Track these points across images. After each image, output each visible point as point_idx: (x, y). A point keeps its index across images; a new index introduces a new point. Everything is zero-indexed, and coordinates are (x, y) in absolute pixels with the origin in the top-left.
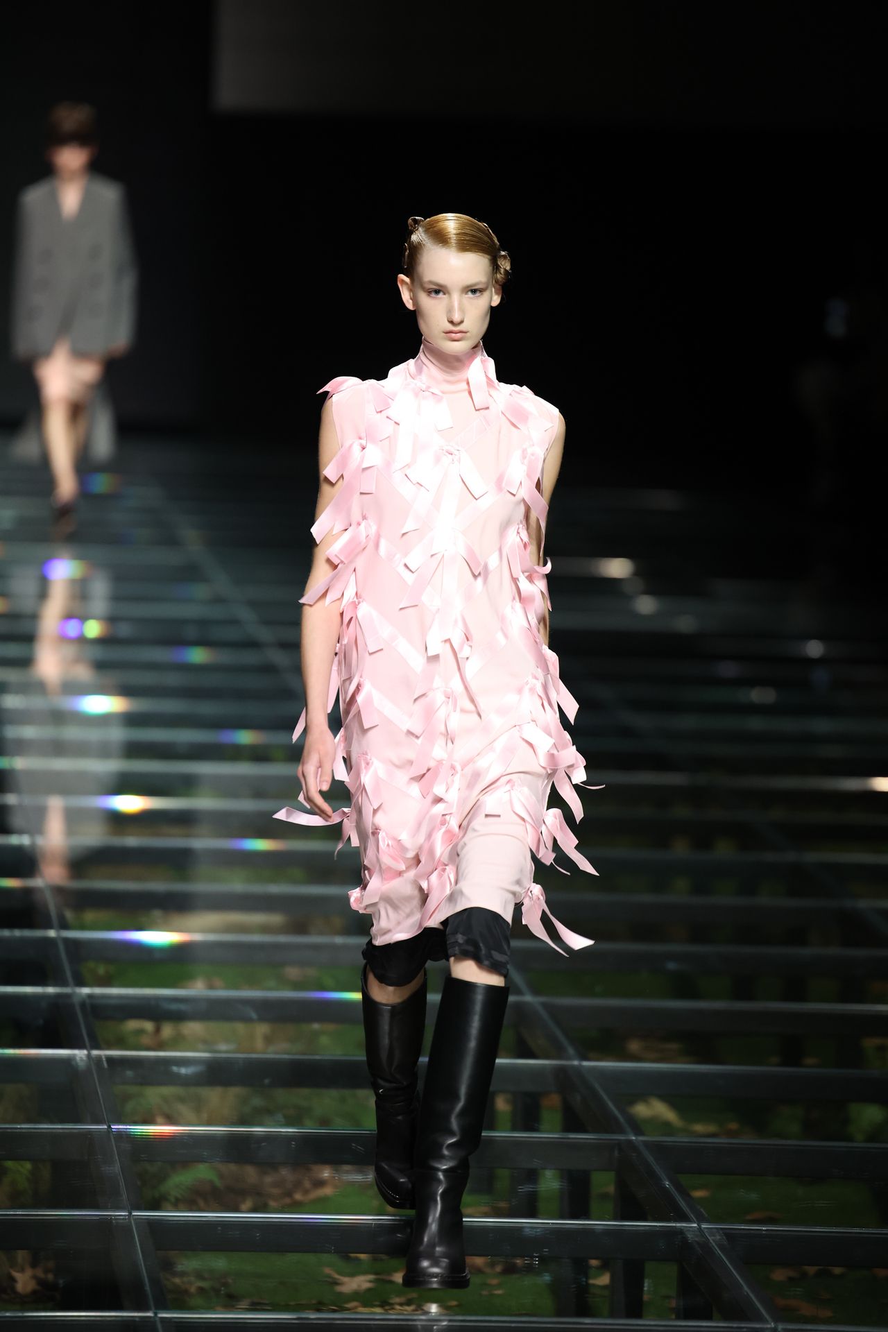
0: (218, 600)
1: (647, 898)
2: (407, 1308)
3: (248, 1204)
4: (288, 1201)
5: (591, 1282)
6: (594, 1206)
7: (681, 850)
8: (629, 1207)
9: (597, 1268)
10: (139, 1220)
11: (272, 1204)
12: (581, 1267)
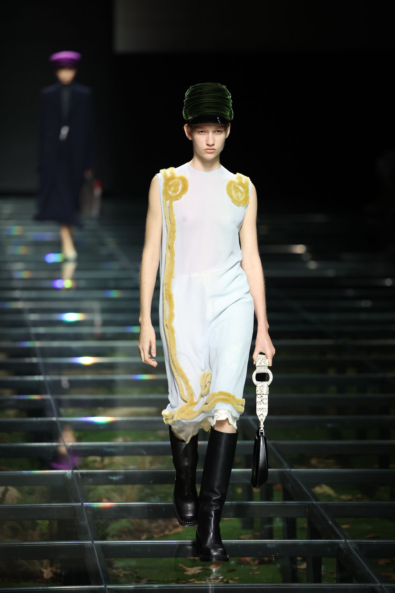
0: (123, 269)
1: (318, 396)
2: (216, 581)
3: (145, 536)
4: (162, 534)
5: (298, 567)
6: (298, 533)
7: (332, 374)
8: (314, 533)
9: (300, 561)
10: (97, 545)
11: (156, 536)
12: (293, 560)
